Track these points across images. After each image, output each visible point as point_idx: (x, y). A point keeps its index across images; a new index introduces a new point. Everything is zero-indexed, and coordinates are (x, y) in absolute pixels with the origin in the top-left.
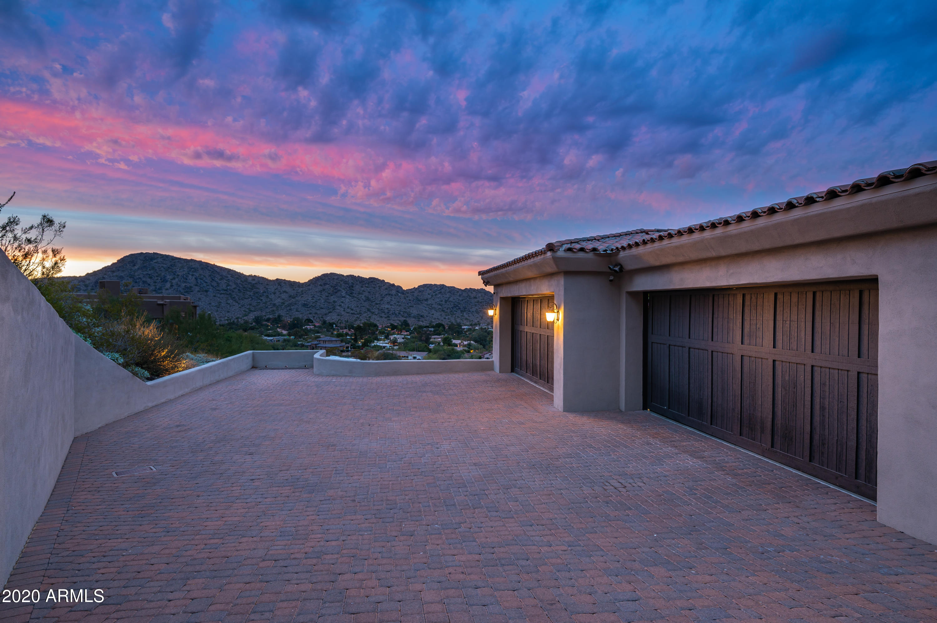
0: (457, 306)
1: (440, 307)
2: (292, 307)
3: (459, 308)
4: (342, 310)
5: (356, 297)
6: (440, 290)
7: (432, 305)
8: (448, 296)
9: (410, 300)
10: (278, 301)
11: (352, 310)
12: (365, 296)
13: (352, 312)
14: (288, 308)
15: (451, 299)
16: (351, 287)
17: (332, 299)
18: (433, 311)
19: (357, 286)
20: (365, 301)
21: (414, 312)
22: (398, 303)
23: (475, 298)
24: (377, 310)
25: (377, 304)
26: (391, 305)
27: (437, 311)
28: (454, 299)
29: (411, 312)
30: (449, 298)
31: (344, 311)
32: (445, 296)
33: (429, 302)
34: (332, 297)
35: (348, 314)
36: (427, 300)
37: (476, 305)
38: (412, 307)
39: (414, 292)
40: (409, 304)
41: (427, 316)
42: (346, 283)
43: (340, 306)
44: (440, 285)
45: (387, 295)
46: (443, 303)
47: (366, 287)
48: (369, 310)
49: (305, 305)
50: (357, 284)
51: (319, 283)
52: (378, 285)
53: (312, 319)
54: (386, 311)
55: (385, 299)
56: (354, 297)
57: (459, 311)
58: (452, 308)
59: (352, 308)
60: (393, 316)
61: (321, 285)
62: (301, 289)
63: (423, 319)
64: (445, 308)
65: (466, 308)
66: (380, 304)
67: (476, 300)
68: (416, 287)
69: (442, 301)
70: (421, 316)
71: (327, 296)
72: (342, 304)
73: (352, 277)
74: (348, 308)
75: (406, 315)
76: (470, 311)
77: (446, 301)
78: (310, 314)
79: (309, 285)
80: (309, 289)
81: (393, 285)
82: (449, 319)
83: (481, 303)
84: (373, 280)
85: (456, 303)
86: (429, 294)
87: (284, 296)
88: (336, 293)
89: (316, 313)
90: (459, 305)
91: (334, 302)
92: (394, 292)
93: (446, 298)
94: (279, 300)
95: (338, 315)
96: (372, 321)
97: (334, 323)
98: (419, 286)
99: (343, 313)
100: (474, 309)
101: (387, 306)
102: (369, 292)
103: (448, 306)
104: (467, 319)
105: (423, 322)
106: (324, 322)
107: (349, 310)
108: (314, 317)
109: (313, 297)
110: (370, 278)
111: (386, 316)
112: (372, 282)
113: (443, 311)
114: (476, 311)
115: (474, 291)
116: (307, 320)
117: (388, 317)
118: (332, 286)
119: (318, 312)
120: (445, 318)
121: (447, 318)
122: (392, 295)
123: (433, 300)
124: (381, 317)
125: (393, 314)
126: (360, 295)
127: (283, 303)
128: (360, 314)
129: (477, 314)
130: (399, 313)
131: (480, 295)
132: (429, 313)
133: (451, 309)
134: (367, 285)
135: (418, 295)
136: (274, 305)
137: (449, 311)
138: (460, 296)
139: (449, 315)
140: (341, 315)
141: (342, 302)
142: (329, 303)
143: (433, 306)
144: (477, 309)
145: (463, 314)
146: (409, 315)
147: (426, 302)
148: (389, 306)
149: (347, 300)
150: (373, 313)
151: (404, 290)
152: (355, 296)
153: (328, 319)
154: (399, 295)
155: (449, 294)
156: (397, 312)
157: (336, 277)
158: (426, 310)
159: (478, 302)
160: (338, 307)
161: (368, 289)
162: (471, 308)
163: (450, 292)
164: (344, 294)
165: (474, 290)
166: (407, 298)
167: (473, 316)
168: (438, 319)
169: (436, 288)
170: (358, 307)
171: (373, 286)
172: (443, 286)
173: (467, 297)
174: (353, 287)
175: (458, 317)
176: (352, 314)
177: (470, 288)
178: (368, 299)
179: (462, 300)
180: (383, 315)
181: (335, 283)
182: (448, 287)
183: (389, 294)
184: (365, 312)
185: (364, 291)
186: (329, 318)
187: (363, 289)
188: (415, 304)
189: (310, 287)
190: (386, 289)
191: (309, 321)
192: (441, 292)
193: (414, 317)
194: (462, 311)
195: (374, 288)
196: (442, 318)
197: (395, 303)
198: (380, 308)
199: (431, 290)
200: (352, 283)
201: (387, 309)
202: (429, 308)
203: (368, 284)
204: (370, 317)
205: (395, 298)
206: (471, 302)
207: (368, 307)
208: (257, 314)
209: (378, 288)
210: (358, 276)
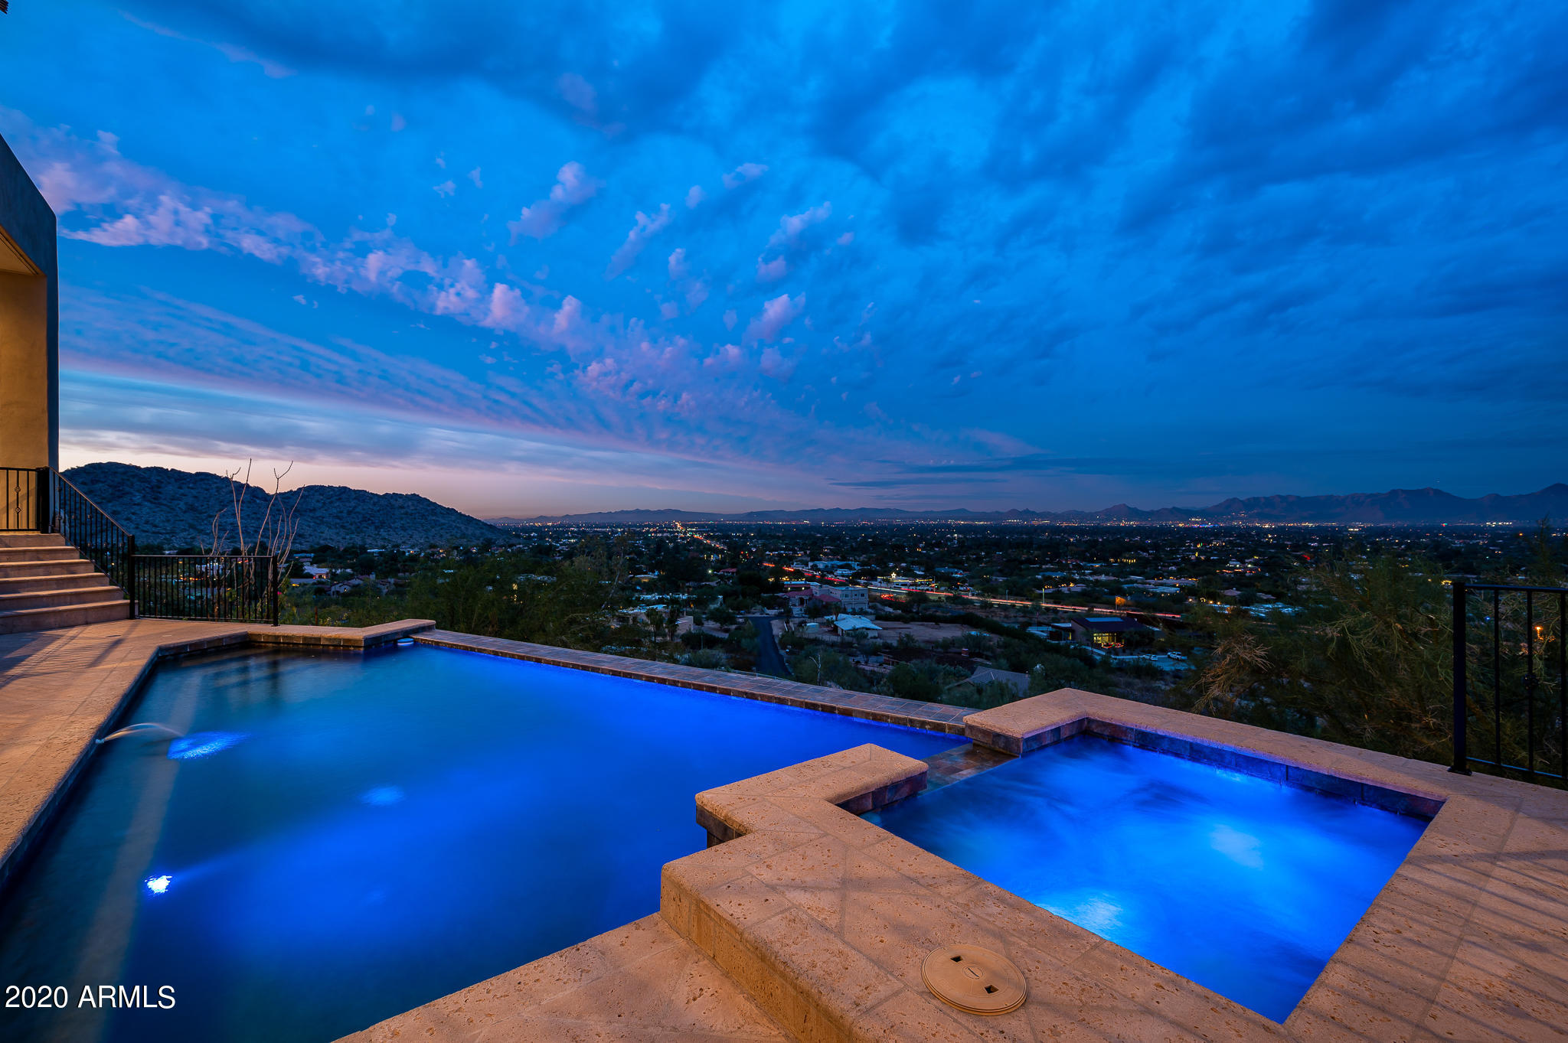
0: (369, 519)
1: (338, 521)
3: (373, 523)
4: (133, 526)
5: (165, 505)
6: (340, 495)
7: (323, 518)
8: (353, 504)
11: (156, 526)
12: (186, 504)
13: (154, 529)
15: (357, 510)
16: (156, 488)
18: (324, 529)
19: (169, 488)
20: (185, 512)
22: (253, 516)
23: (402, 507)
27: (329, 528)
28: (364, 509)
30: (355, 507)
32: (347, 504)
33: (318, 514)
34: (110, 504)
35: (144, 534)
36: (314, 510)
37: (402, 519)
39: (290, 498)
41: (310, 535)
42: (144, 480)
44: (339, 487)
46: (345, 515)
47: (189, 488)
48: (191, 526)
50: (169, 483)
52: (214, 486)
54: (229, 527)
56: (160, 504)
57: (373, 528)
58: (359, 522)
59: (156, 522)
61: (84, 484)
63: (303, 540)
64: (348, 522)
65: (384, 523)
67: (403, 511)
68: (295, 489)
69: (341, 512)
72: (134, 517)
73: (158, 471)
76: (391, 527)
77: (349, 513)
81: (246, 486)
82: (351, 539)
83: (411, 514)
84: (205, 478)
85: (367, 515)
86: (318, 501)
88: (119, 497)
90: (372, 518)
92: (247, 497)
93: (350, 507)
98: (299, 489)
100: (398, 525)
102: (195, 497)
103: (353, 520)
104: (385, 539)
105: (301, 544)
107: (148, 527)
110: (198, 474)
112: (202, 480)
113: (343, 527)
114: (401, 527)
115: (400, 498)
118: (110, 486)
120: (344, 538)
121: (348, 537)
123: (326, 510)
126: (177, 502)
128: (173, 533)
129: (402, 532)
131: (410, 503)
132: (315, 530)
134: (191, 485)
137: (353, 527)
138: (374, 504)
139: (353, 533)
141: (133, 514)
143: (325, 519)
144: (403, 524)
145: (379, 532)
147: (311, 514)
149: (146, 510)
151: (268, 494)
152: (165, 502)
154: (258, 501)
155: (356, 501)
157: (120, 470)
158: (309, 526)
159: (406, 513)
161: (194, 492)
162: (394, 523)
163: (356, 498)
164: (138, 498)
165: (401, 496)
167: (397, 534)
168: (331, 539)
169: (331, 493)
170: (168, 521)
171: (203, 486)
172: (344, 490)
173: (387, 506)
174: (159, 488)
175: (369, 536)
176: (154, 533)
177: (394, 493)
178: (191, 508)
179: (379, 511)
181: (117, 480)
182: (354, 490)
184: (185, 530)
185: (183, 495)
187: (181, 491)
190: (232, 492)
192: (340, 499)
194: (377, 528)
195: (207, 490)
197: (248, 515)
199: (321, 494)
200: (158, 481)
201: (231, 524)
202: (315, 522)
203: (194, 483)
204: (193, 538)
205: (249, 507)
206: (393, 514)
207: (191, 521)
209: (214, 490)
210: (172, 470)
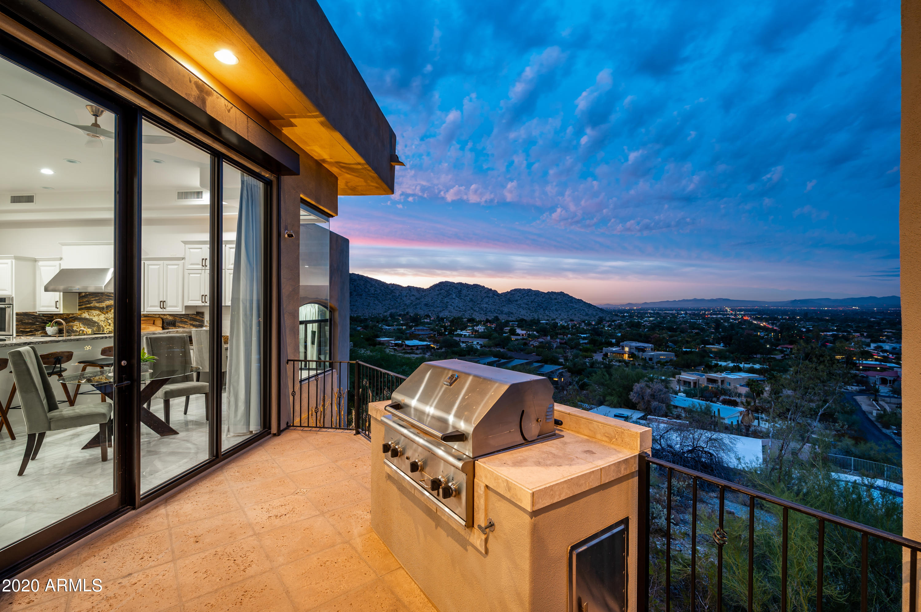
0: (541, 305)
1: (527, 306)
2: (417, 306)
3: (542, 307)
6: (528, 293)
7: (521, 304)
8: (533, 298)
9: (503, 301)
10: (408, 302)
11: (460, 308)
12: (470, 298)
13: (459, 310)
14: (415, 307)
15: (535, 300)
16: (460, 292)
17: (446, 300)
18: (521, 310)
19: (464, 291)
20: (469, 302)
21: (506, 310)
22: (494, 303)
23: (556, 299)
24: (478, 309)
25: (478, 304)
26: (489, 305)
27: (523, 309)
28: (538, 300)
29: (504, 310)
30: (534, 299)
31: (454, 309)
32: (531, 298)
33: (519, 303)
35: (456, 312)
36: (517, 301)
37: (555, 305)
38: (505, 306)
39: (507, 295)
40: (503, 304)
41: (516, 313)
42: (456, 288)
43: (451, 305)
44: (528, 289)
45: (485, 297)
46: (530, 303)
47: (470, 291)
48: (472, 308)
49: (426, 305)
50: (464, 289)
52: (479, 290)
53: (430, 315)
54: (485, 309)
55: (485, 300)
56: (461, 298)
57: (542, 310)
58: (536, 307)
60: (490, 313)
61: (438, 290)
62: (425, 293)
63: (512, 316)
64: (531, 307)
65: (547, 307)
66: (480, 304)
67: (556, 301)
68: (509, 291)
69: (528, 302)
70: (511, 313)
71: (442, 298)
73: (460, 284)
74: (457, 306)
75: (499, 312)
76: (551, 310)
77: (532, 302)
78: (430, 311)
79: (430, 290)
80: (430, 293)
81: (491, 290)
82: (533, 315)
83: (560, 303)
84: (476, 286)
85: (539, 303)
86: (518, 296)
87: (412, 298)
88: (449, 296)
89: (434, 311)
91: (447, 302)
92: (491, 295)
94: (409, 301)
95: (449, 312)
96: (473, 316)
97: (445, 318)
98: (511, 290)
99: (453, 310)
100: (554, 308)
101: (485, 306)
102: (473, 295)
103: (533, 306)
104: (548, 315)
105: (512, 317)
106: (438, 317)
107: (457, 309)
108: (432, 313)
109: (432, 298)
110: (474, 285)
111: (484, 313)
112: (475, 287)
113: (529, 309)
116: (426, 315)
117: (486, 313)
118: (446, 291)
119: (435, 310)
120: (530, 315)
121: (531, 314)
122: (490, 297)
123: (521, 300)
124: (481, 314)
125: (489, 311)
126: (466, 298)
127: (412, 303)
128: (465, 311)
129: (556, 312)
130: (494, 311)
131: (559, 297)
132: (518, 311)
135: (510, 297)
136: (405, 304)
137: (534, 309)
138: (543, 298)
139: (533, 312)
140: (451, 312)
141: (453, 303)
142: (444, 303)
144: (556, 308)
145: (545, 312)
146: (502, 312)
147: (516, 303)
148: (487, 306)
149: (457, 301)
150: (475, 311)
151: (499, 294)
152: (463, 298)
153: (441, 315)
154: (495, 297)
156: (492, 310)
157: (449, 284)
158: (515, 309)
159: (558, 302)
160: (450, 306)
161: (472, 293)
162: (552, 307)
163: (535, 295)
164: (454, 297)
165: (555, 293)
166: (501, 300)
167: (554, 313)
168: (524, 315)
169: (524, 292)
170: (464, 306)
171: (476, 290)
172: (530, 290)
173: (549, 298)
174: (461, 291)
177: (552, 292)
178: (471, 300)
179: (545, 301)
180: (482, 312)
181: (448, 288)
182: (534, 291)
183: (488, 297)
184: (469, 310)
185: (469, 294)
186: (442, 314)
187: (468, 293)
188: (506, 304)
189: (431, 292)
190: (486, 293)
191: (428, 316)
192: (528, 295)
193: (506, 314)
194: (544, 310)
195: (477, 292)
196: (528, 315)
197: (491, 303)
198: (480, 307)
199: (520, 293)
200: (461, 288)
202: (518, 307)
203: (472, 289)
204: (472, 314)
205: (492, 300)
206: (552, 303)
207: (471, 306)
208: (393, 311)
209: (480, 292)
210: (465, 283)
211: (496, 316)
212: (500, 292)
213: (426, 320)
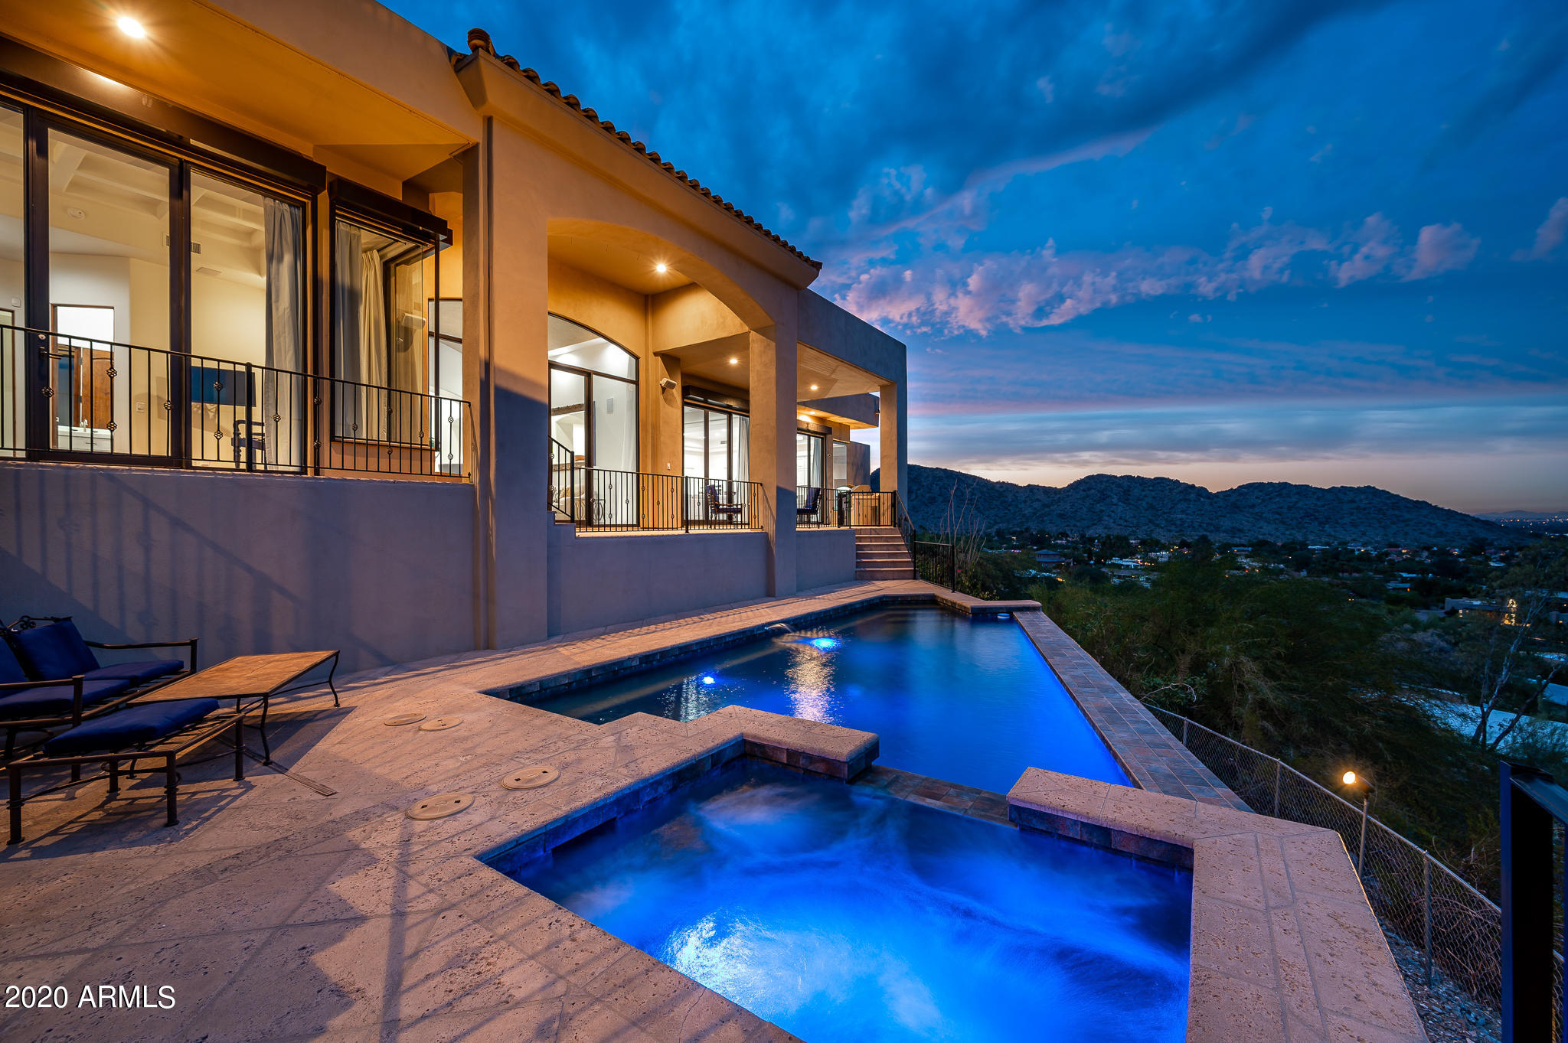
0: (1311, 515)
1: (1277, 516)
2: (1045, 518)
3: (1316, 519)
4: (1112, 521)
5: (1133, 505)
6: (1280, 490)
7: (1263, 513)
8: (1294, 499)
9: (1220, 507)
10: (1028, 511)
11: (1126, 521)
12: (1147, 503)
13: (1125, 524)
14: (1041, 519)
15: (1300, 504)
16: (1127, 492)
17: (1099, 507)
18: (1262, 524)
19: (1136, 490)
20: (1146, 510)
21: (1226, 523)
22: (1199, 512)
23: (1353, 501)
24: (1164, 522)
25: (1165, 513)
26: (1187, 514)
27: (1269, 523)
28: (1306, 505)
29: (1221, 523)
30: (1296, 502)
31: (1114, 522)
32: (1288, 499)
33: (1257, 510)
34: (1098, 505)
35: (1118, 528)
36: (1253, 506)
37: (1352, 514)
38: (1224, 516)
39: (1230, 496)
40: (1219, 514)
41: (1249, 530)
42: (1119, 486)
43: (1109, 516)
44: (1280, 483)
45: (1181, 500)
46: (1285, 510)
47: (1149, 490)
48: (1151, 521)
49: (1061, 516)
50: (1136, 487)
51: (1082, 488)
52: (1167, 488)
53: (1069, 532)
54: (1178, 522)
55: (1179, 506)
56: (1130, 504)
57: (1316, 523)
58: (1301, 518)
59: (1127, 518)
60: (1190, 530)
61: (1084, 490)
62: (1058, 496)
63: (1242, 535)
64: (1288, 518)
65: (1330, 518)
66: (1169, 513)
67: (1354, 505)
68: (1235, 488)
69: (1281, 508)
70: (1239, 530)
71: (1093, 504)
72: (1113, 514)
73: (1129, 478)
74: (1121, 518)
75: (1211, 528)
76: (1337, 523)
77: (1289, 508)
78: (1068, 526)
79: (1068, 491)
80: (1068, 496)
81: (1193, 486)
82: (1291, 534)
83: (1364, 509)
84: (1160, 481)
85: (1309, 511)
86: (1257, 498)
87: (1036, 505)
88: (1104, 499)
89: (1075, 526)
90: (1316, 514)
91: (1102, 511)
92: (1193, 496)
93: (1291, 502)
94: (1030, 510)
95: (1106, 528)
96: (1154, 535)
97: (1096, 538)
98: (1239, 487)
99: (1112, 525)
100: (1347, 520)
101: (1180, 516)
102: (1154, 498)
103: (1293, 515)
104: (1331, 536)
105: (1240, 538)
106: (1083, 536)
107: (1122, 522)
108: (1072, 530)
109: (1073, 505)
110: (1156, 479)
111: (1177, 529)
112: (1158, 483)
113: (1283, 523)
114: (1351, 523)
115: (1350, 491)
116: (1061, 533)
117: (1181, 530)
118: (1099, 491)
119: (1078, 524)
120: (1283, 534)
121: (1288, 533)
122: (1190, 500)
123: (1265, 506)
124: (1170, 531)
125: (1189, 527)
126: (1140, 502)
127: (1035, 514)
128: (1137, 527)
129: (1352, 529)
130: (1200, 526)
131: (1363, 497)
132: (1254, 526)
133: (1300, 520)
134: (1151, 488)
135: (1237, 500)
136: (1024, 515)
137: (1294, 523)
138: (1318, 499)
139: (1293, 529)
140: (1110, 529)
141: (1112, 512)
142: (1094, 512)
143: (1264, 515)
144: (1353, 520)
145: (1323, 527)
146: (1217, 529)
147: (1251, 510)
148: (1184, 517)
149: (1120, 509)
150: (1158, 526)
151: (1210, 494)
152: (1132, 502)
153: (1089, 533)
154: (1202, 499)
155: (1297, 496)
156: (1196, 525)
157: (1105, 479)
158: (1248, 522)
159: (1358, 508)
160: (1107, 518)
161: (1153, 493)
162: (1342, 518)
163: (1298, 493)
164: (1115, 500)
165: (1351, 489)
166: (1215, 505)
167: (1345, 530)
168: (1270, 534)
169: (1271, 489)
170: (1135, 517)
171: (1160, 488)
172: (1285, 486)
173: (1334, 500)
174: (1129, 491)
175: (1312, 532)
176: (1126, 526)
177: (1342, 487)
178: (1151, 507)
179: (1323, 506)
180: (1173, 528)
181: (1103, 486)
182: (1296, 486)
183: (1185, 500)
184: (1145, 524)
185: (1145, 496)
186: (1091, 531)
187: (1144, 493)
188: (1228, 513)
189: (1070, 493)
190: (1181, 492)
191: (1064, 535)
192: (1280, 495)
193: (1225, 531)
194: (1320, 524)
195: (1162, 491)
197: (1194, 512)
198: (1169, 519)
199: (1261, 491)
200: (1128, 486)
201: (1180, 519)
202: (1253, 518)
203: (1153, 486)
204: (1151, 531)
205: (1194, 505)
206: (1342, 509)
207: (1150, 517)
208: (1003, 526)
209: (1168, 491)
210: (1138, 477)
211: (1203, 535)
212: (1213, 490)
213: (1059, 542)
